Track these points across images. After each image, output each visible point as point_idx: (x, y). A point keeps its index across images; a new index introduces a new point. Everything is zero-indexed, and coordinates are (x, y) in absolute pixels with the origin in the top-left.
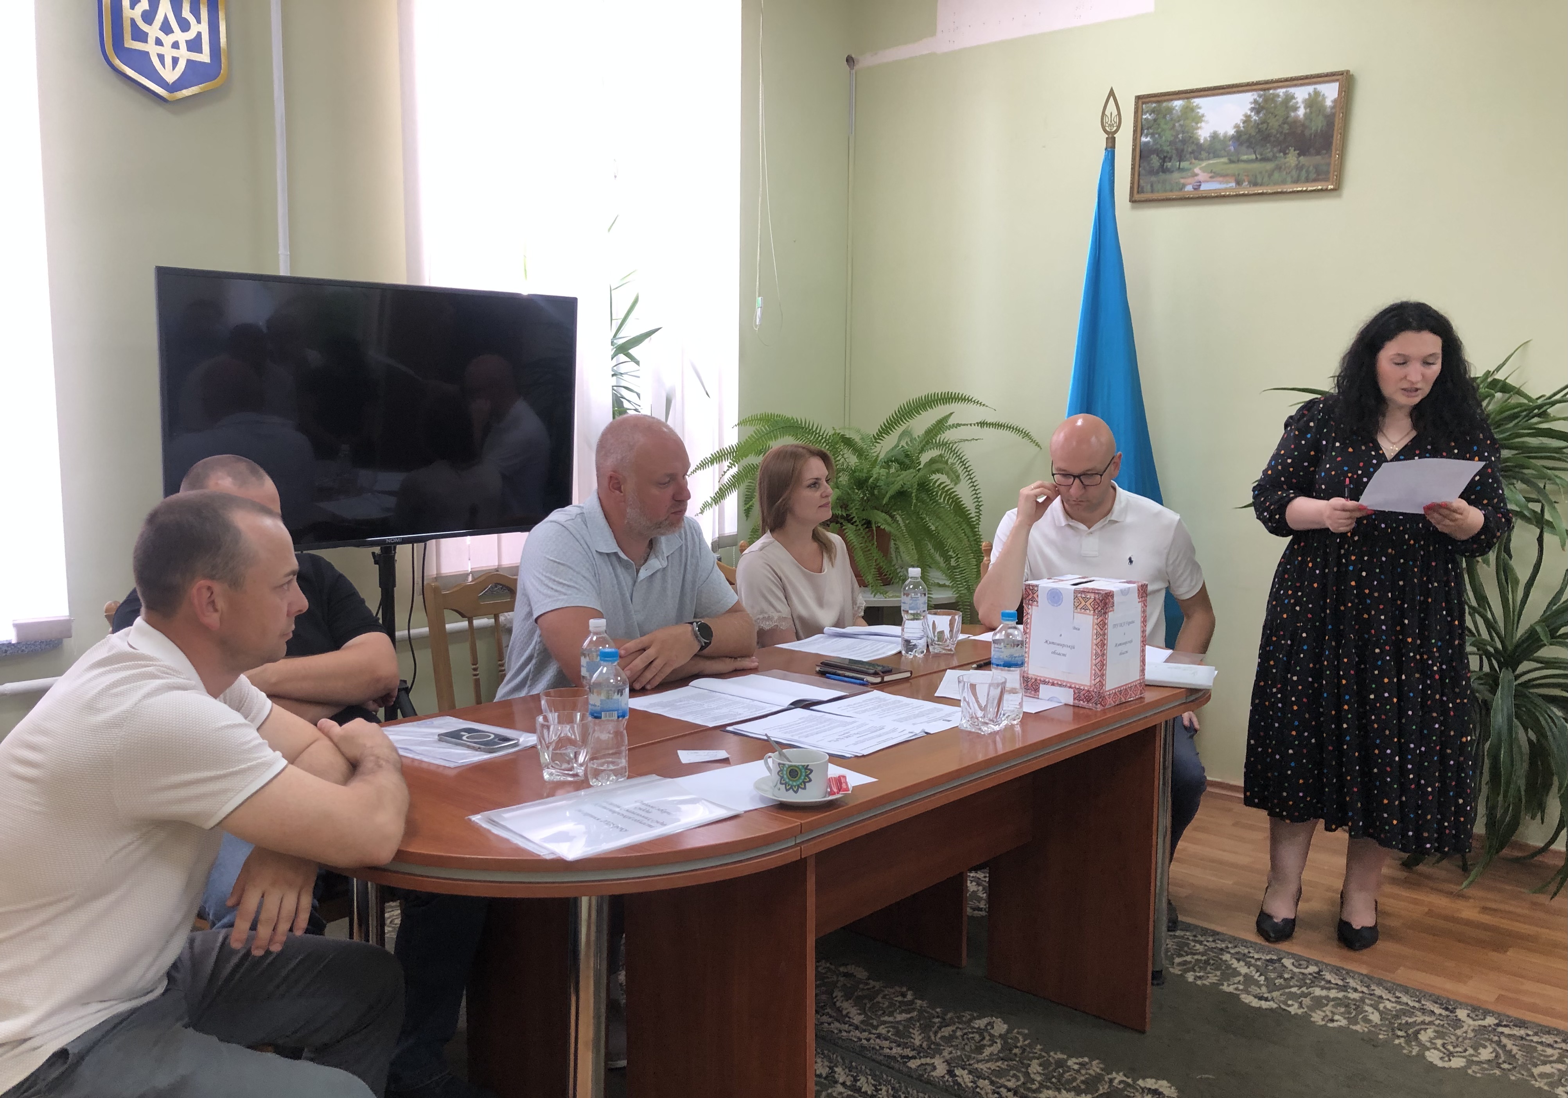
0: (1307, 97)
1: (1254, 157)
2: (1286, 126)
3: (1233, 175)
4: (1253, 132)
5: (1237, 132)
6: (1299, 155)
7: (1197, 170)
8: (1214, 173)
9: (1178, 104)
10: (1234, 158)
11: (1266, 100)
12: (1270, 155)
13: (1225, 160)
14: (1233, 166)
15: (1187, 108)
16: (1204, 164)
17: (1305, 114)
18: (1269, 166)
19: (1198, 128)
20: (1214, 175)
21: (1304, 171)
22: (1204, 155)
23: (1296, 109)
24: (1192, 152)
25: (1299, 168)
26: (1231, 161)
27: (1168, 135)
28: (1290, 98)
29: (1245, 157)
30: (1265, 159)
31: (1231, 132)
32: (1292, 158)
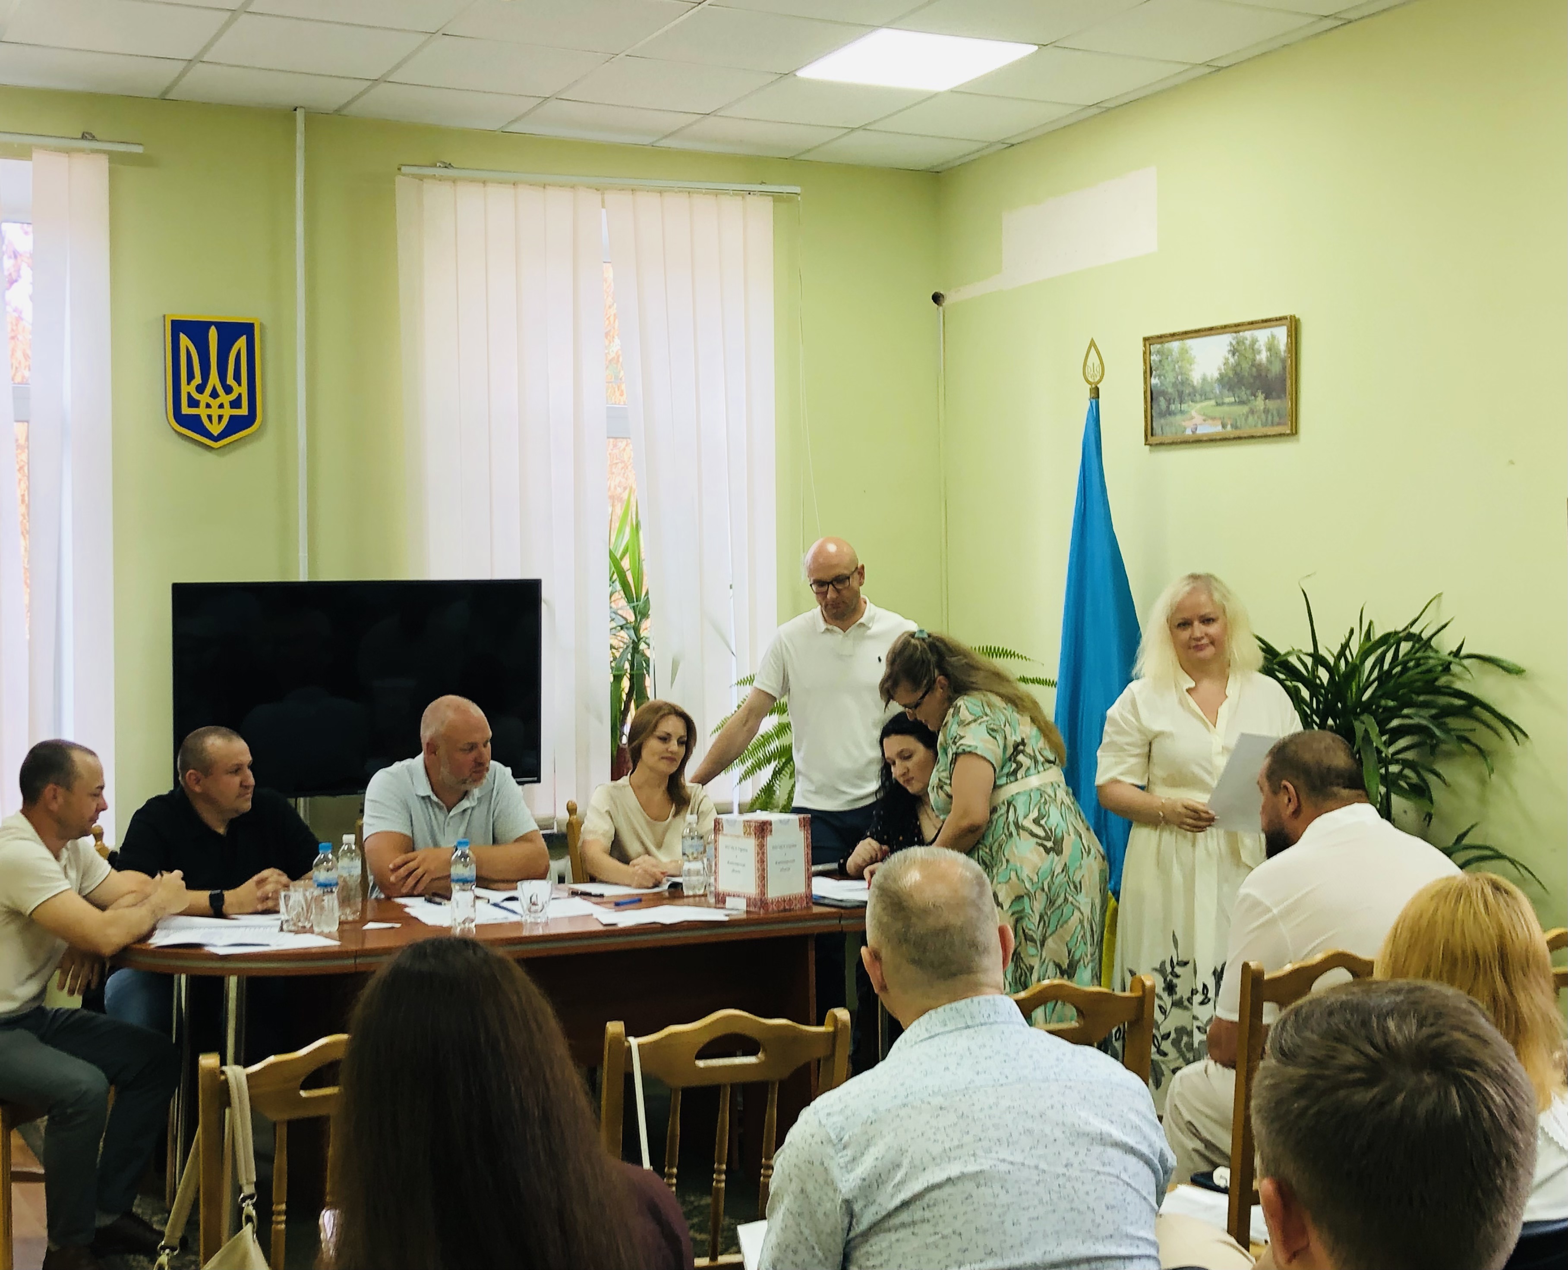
0: (1267, 340)
1: (1232, 399)
2: (1254, 370)
3: (1220, 418)
4: (1231, 374)
5: (1221, 374)
6: (1266, 398)
7: (1193, 413)
8: (1206, 416)
9: (1175, 345)
10: (1220, 401)
11: (1238, 343)
12: (1244, 398)
13: (1213, 402)
14: (1219, 408)
15: (1183, 349)
16: (1199, 406)
17: (1267, 358)
18: (1245, 409)
19: (1191, 370)
20: (1208, 418)
21: (1270, 414)
22: (1198, 397)
23: (1259, 352)
24: (1189, 394)
25: (1266, 411)
26: (1218, 404)
27: (1170, 378)
28: (1254, 342)
29: (1227, 400)
30: (1242, 403)
31: (1216, 375)
32: (1260, 402)
